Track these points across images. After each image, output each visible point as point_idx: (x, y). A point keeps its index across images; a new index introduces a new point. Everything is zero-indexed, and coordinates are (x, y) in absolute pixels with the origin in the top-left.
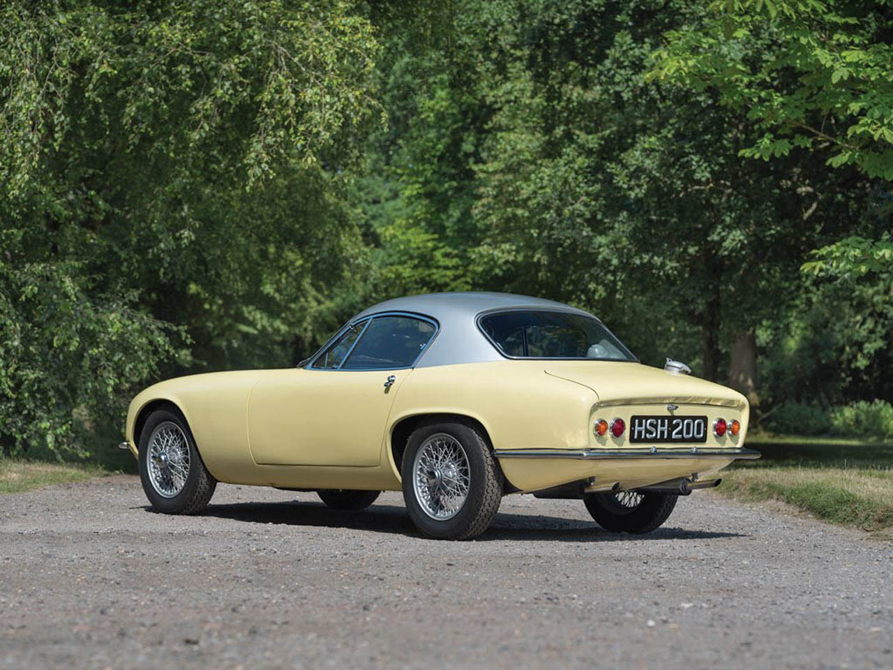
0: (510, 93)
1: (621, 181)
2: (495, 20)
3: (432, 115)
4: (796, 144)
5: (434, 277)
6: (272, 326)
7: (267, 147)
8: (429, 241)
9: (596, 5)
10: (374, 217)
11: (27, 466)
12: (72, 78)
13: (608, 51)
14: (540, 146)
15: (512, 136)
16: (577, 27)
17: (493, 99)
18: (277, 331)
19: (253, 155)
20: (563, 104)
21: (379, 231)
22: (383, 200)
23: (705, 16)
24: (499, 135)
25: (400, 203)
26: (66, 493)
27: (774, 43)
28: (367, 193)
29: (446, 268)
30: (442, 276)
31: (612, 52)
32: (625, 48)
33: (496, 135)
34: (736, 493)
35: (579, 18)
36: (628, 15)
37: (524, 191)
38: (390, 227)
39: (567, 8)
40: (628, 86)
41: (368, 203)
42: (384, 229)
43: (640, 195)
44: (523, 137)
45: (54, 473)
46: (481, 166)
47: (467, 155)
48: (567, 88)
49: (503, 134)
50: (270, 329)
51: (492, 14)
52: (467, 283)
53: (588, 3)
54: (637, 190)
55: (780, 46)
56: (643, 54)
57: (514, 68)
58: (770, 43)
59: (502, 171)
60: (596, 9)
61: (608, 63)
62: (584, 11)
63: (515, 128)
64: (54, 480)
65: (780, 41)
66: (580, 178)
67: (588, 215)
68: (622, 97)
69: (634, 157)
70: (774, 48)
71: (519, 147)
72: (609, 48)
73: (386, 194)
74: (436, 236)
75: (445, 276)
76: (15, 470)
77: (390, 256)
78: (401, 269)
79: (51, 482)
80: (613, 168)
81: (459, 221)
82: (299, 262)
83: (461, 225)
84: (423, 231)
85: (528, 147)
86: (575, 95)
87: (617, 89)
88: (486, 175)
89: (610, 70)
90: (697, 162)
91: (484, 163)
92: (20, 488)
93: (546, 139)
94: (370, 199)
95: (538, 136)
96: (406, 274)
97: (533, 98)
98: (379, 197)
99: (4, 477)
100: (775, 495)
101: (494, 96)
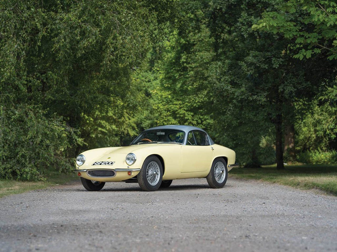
0: (200, 37)
1: (244, 68)
3: (170, 48)
4: (315, 51)
5: (172, 108)
8: (169, 94)
9: (233, 2)
10: (148, 87)
11: (22, 183)
12: (30, 37)
13: (238, 20)
14: (212, 57)
15: (201, 54)
16: (226, 10)
17: (193, 40)
18: (114, 130)
20: (221, 40)
21: (151, 91)
22: (152, 81)
23: (275, 5)
24: (196, 53)
25: (158, 81)
26: (37, 193)
28: (146, 78)
29: (176, 105)
31: (240, 20)
32: (245, 18)
34: (298, 186)
35: (227, 7)
36: (245, 5)
37: (206, 74)
38: (155, 90)
39: (222, 3)
40: (246, 32)
41: (146, 82)
43: (252, 73)
44: (205, 54)
47: (183, 62)
48: (222, 35)
49: (198, 53)
50: (111, 129)
52: (185, 110)
53: (230, 1)
54: (251, 71)
56: (251, 20)
57: (203, 26)
59: (197, 67)
60: (233, 3)
61: (238, 24)
62: (229, 4)
63: (202, 50)
64: (33, 188)
68: (244, 37)
69: (250, 59)
71: (204, 57)
72: (239, 18)
73: (153, 78)
75: (176, 107)
76: (17, 185)
77: (155, 101)
78: (160, 105)
79: (31, 189)
80: (241, 63)
81: (181, 87)
82: (122, 104)
83: (182, 89)
84: (168, 91)
85: (207, 58)
86: (225, 37)
87: (242, 34)
88: (191, 69)
89: (239, 26)
90: (274, 61)
91: (191, 64)
92: (20, 192)
93: (215, 54)
94: (147, 80)
95: (211, 53)
96: (161, 107)
97: (210, 38)
98: (150, 79)
99: (13, 188)
100: (315, 187)
101: (194, 39)
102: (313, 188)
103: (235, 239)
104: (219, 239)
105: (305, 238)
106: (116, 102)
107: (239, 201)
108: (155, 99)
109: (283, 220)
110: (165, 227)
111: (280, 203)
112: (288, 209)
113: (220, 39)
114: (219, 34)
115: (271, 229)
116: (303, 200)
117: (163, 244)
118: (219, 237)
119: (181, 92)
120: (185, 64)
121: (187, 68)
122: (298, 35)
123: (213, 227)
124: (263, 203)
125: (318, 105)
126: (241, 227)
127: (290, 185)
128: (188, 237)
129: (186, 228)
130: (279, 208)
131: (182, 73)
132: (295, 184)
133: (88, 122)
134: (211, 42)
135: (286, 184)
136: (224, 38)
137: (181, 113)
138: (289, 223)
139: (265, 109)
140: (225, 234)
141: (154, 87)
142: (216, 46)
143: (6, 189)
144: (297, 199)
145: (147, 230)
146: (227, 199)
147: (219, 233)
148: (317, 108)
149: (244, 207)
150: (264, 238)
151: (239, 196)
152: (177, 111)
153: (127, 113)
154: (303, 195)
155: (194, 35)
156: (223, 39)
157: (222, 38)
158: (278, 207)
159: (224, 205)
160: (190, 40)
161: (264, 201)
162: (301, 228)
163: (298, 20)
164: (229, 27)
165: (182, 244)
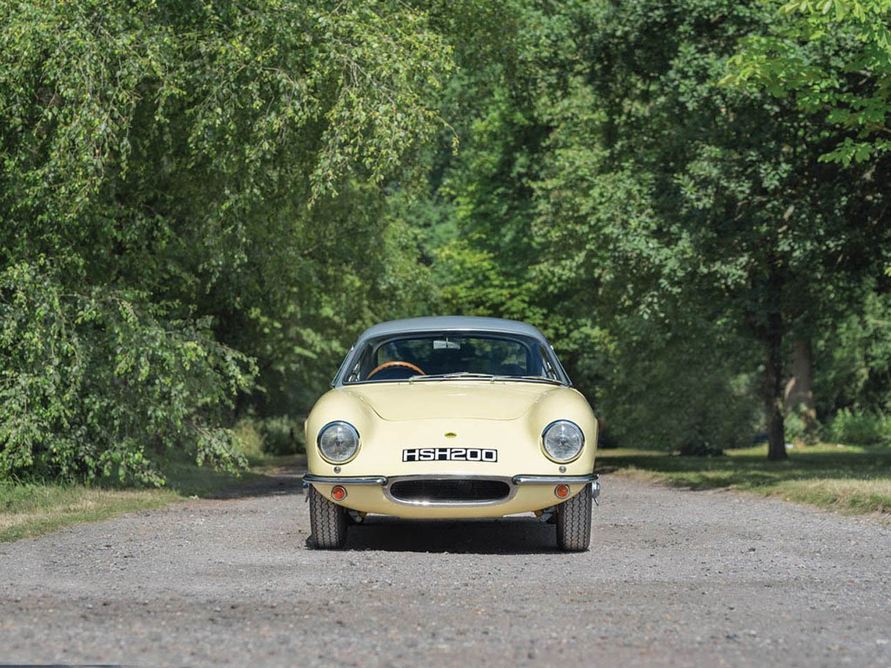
0: (567, 109)
1: (689, 191)
2: (556, 35)
3: (485, 136)
5: (491, 296)
6: (331, 349)
7: (334, 165)
8: (484, 260)
9: (658, 16)
10: (425, 240)
11: (102, 493)
12: (136, 101)
13: (671, 62)
14: (599, 161)
15: (570, 153)
16: (638, 39)
17: (550, 117)
19: (319, 172)
20: (624, 118)
21: (433, 252)
22: (433, 223)
23: (772, 23)
24: (557, 152)
25: (451, 225)
26: (146, 521)
27: (841, 48)
28: (418, 217)
29: (501, 287)
30: (498, 295)
31: (676, 63)
32: (689, 58)
33: (553, 153)
34: (833, 505)
35: (641, 30)
36: (690, 24)
37: (583, 207)
38: (446, 248)
39: (628, 20)
40: (693, 96)
41: (420, 227)
42: (439, 250)
43: (708, 206)
44: (581, 153)
45: (131, 500)
46: (540, 184)
47: (520, 176)
48: (627, 102)
49: (562, 151)
50: (329, 352)
51: (552, 29)
52: (523, 301)
54: (705, 200)
55: (848, 51)
56: (707, 64)
57: (575, 81)
58: (837, 48)
59: (560, 188)
60: (658, 20)
61: (672, 74)
62: (646, 22)
63: (572, 144)
64: (132, 507)
65: (848, 47)
66: (645, 190)
67: (654, 227)
68: (686, 108)
69: (702, 168)
70: (841, 53)
71: (577, 163)
72: (672, 59)
73: (436, 217)
74: (492, 255)
75: (501, 295)
76: (90, 497)
77: (443, 277)
78: (457, 288)
79: (128, 509)
80: (680, 179)
81: (514, 240)
82: (358, 284)
83: (516, 245)
84: (478, 251)
85: (586, 163)
86: (633, 110)
87: (682, 99)
88: (544, 193)
89: (674, 80)
90: (766, 170)
91: (543, 180)
92: (98, 516)
93: (607, 153)
94: (421, 222)
95: (596, 151)
96: (462, 293)
97: (594, 112)
98: (430, 220)
99: (79, 506)
100: (880, 508)
101: (550, 114)
102: (875, 509)
103: (700, 643)
104: (656, 643)
105: (884, 642)
106: (342, 281)
107: (685, 543)
108: (444, 273)
109: (815, 595)
110: (507, 611)
111: (795, 549)
112: (819, 565)
113: (620, 113)
114: (617, 100)
115: (789, 617)
116: (853, 542)
117: (516, 656)
118: (655, 639)
119: (514, 253)
120: (524, 180)
121: (531, 191)
122: (834, 103)
123: (634, 613)
124: (750, 550)
125: (875, 290)
126: (709, 613)
127: (812, 502)
128: (574, 638)
129: (564, 615)
130: (794, 564)
131: (516, 203)
132: (825, 501)
133: (267, 330)
134: (597, 123)
135: (800, 499)
136: (630, 111)
137: (514, 309)
138: (832, 603)
139: (739, 300)
140: (671, 631)
141: (441, 241)
142: (609, 134)
143: (60, 508)
144: (836, 538)
145: (462, 619)
146: (651, 539)
147: (653, 628)
148: (871, 297)
149: (700, 559)
150: (775, 642)
151: (681, 532)
152: (503, 304)
153: (369, 307)
154: (851, 530)
155: (553, 103)
156: (629, 115)
157: (626, 110)
158: (789, 559)
159: (648, 555)
160: (540, 115)
161: (749, 544)
162: (866, 615)
163: (833, 63)
164: (644, 82)
165: (563, 657)
